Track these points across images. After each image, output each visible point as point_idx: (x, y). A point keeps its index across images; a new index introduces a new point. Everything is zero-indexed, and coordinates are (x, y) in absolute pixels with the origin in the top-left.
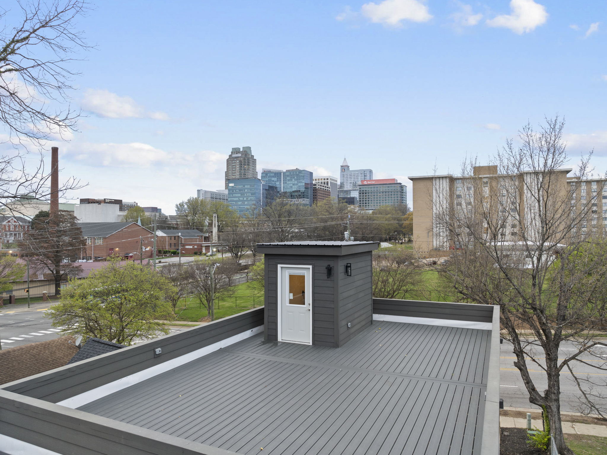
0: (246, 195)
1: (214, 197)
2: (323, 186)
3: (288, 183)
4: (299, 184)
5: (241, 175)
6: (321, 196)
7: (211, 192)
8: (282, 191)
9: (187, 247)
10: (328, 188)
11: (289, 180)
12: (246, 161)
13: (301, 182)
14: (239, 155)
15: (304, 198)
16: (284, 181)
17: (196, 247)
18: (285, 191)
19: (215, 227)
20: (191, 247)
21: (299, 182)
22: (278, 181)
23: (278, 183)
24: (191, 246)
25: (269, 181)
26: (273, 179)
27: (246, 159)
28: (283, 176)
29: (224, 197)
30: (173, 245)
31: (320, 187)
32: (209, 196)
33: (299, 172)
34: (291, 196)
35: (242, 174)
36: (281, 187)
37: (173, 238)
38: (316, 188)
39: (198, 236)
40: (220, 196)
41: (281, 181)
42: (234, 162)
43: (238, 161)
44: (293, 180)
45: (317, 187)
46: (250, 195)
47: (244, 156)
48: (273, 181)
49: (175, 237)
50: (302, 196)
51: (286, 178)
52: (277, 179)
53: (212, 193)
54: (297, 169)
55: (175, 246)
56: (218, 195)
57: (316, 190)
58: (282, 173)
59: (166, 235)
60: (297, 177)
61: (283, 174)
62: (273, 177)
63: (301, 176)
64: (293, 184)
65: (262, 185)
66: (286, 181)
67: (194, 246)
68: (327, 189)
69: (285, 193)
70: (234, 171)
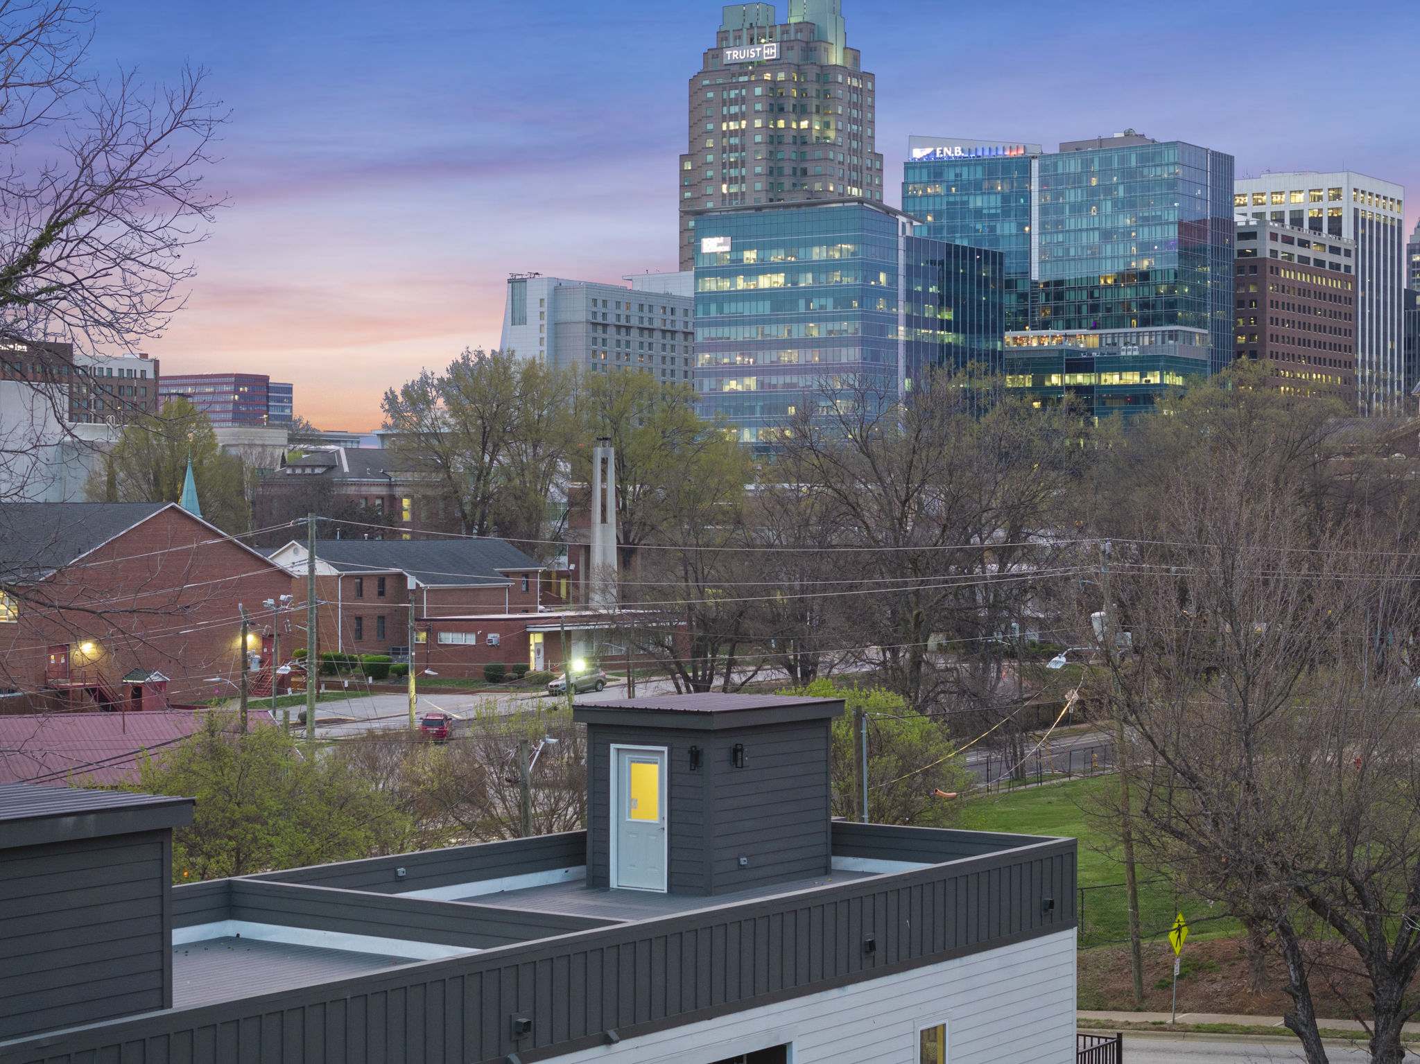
0: (802, 309)
1: (611, 319)
2: (1304, 243)
3: (1071, 224)
4: (1145, 234)
5: (781, 174)
6: (1289, 307)
7: (590, 287)
8: (1035, 276)
9: (448, 638)
10: (1335, 250)
11: (1077, 209)
12: (812, 89)
13: (1157, 221)
14: (769, 51)
15: (1172, 320)
16: (1044, 210)
17: (493, 637)
18: (1052, 276)
19: (604, 520)
20: (470, 640)
21: (1145, 219)
22: (1006, 213)
23: (1007, 228)
24: (467, 631)
25: (952, 216)
26: (978, 202)
27: (812, 72)
28: (1043, 183)
29: (669, 317)
30: (370, 625)
31: (1279, 246)
32: (578, 311)
33: (1143, 159)
34: (1094, 308)
35: (788, 170)
36: (1027, 255)
37: (371, 588)
38: (1254, 252)
39: (507, 575)
40: (646, 314)
41: (1027, 211)
42: (733, 94)
43: (758, 91)
44: (1108, 207)
45: (1265, 247)
46: (830, 308)
47: (794, 56)
48: (978, 213)
49: (382, 580)
50: (1160, 310)
51: (1058, 194)
52: (1006, 198)
53: (599, 296)
54: (1128, 134)
55: (382, 632)
56: (635, 308)
57: (1254, 269)
58: (1035, 164)
59: (335, 572)
60: (1128, 189)
61: (1043, 168)
62: (977, 187)
63: (1159, 182)
64: (1107, 235)
65: (901, 242)
66: (1059, 210)
67: (484, 635)
68: (1328, 257)
69: (1056, 290)
70: (733, 149)
